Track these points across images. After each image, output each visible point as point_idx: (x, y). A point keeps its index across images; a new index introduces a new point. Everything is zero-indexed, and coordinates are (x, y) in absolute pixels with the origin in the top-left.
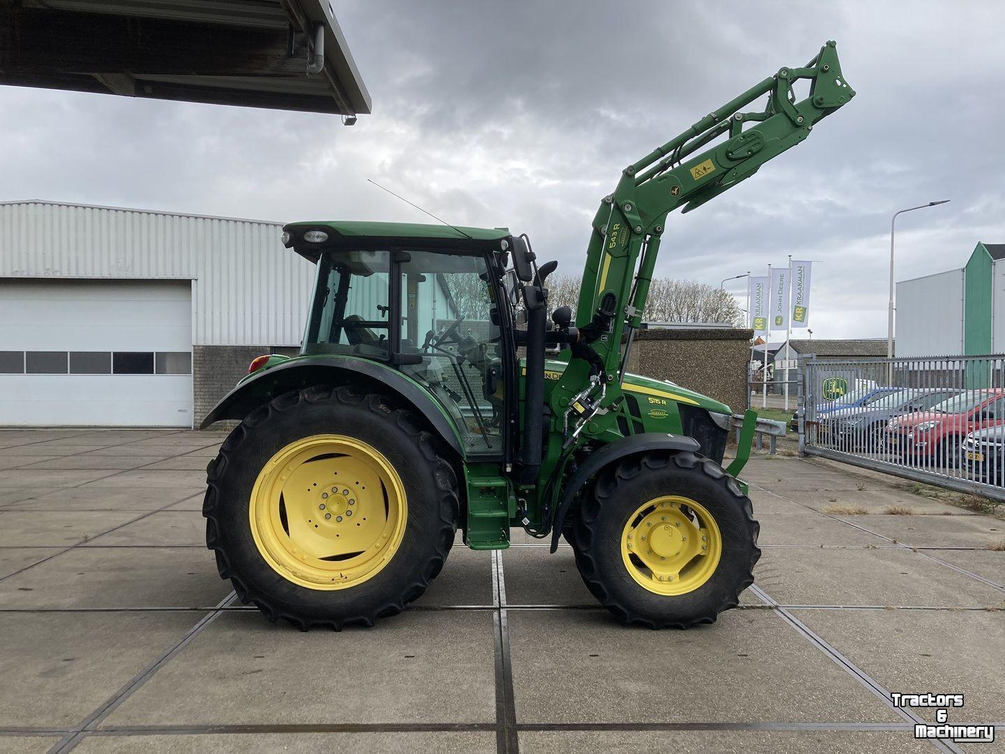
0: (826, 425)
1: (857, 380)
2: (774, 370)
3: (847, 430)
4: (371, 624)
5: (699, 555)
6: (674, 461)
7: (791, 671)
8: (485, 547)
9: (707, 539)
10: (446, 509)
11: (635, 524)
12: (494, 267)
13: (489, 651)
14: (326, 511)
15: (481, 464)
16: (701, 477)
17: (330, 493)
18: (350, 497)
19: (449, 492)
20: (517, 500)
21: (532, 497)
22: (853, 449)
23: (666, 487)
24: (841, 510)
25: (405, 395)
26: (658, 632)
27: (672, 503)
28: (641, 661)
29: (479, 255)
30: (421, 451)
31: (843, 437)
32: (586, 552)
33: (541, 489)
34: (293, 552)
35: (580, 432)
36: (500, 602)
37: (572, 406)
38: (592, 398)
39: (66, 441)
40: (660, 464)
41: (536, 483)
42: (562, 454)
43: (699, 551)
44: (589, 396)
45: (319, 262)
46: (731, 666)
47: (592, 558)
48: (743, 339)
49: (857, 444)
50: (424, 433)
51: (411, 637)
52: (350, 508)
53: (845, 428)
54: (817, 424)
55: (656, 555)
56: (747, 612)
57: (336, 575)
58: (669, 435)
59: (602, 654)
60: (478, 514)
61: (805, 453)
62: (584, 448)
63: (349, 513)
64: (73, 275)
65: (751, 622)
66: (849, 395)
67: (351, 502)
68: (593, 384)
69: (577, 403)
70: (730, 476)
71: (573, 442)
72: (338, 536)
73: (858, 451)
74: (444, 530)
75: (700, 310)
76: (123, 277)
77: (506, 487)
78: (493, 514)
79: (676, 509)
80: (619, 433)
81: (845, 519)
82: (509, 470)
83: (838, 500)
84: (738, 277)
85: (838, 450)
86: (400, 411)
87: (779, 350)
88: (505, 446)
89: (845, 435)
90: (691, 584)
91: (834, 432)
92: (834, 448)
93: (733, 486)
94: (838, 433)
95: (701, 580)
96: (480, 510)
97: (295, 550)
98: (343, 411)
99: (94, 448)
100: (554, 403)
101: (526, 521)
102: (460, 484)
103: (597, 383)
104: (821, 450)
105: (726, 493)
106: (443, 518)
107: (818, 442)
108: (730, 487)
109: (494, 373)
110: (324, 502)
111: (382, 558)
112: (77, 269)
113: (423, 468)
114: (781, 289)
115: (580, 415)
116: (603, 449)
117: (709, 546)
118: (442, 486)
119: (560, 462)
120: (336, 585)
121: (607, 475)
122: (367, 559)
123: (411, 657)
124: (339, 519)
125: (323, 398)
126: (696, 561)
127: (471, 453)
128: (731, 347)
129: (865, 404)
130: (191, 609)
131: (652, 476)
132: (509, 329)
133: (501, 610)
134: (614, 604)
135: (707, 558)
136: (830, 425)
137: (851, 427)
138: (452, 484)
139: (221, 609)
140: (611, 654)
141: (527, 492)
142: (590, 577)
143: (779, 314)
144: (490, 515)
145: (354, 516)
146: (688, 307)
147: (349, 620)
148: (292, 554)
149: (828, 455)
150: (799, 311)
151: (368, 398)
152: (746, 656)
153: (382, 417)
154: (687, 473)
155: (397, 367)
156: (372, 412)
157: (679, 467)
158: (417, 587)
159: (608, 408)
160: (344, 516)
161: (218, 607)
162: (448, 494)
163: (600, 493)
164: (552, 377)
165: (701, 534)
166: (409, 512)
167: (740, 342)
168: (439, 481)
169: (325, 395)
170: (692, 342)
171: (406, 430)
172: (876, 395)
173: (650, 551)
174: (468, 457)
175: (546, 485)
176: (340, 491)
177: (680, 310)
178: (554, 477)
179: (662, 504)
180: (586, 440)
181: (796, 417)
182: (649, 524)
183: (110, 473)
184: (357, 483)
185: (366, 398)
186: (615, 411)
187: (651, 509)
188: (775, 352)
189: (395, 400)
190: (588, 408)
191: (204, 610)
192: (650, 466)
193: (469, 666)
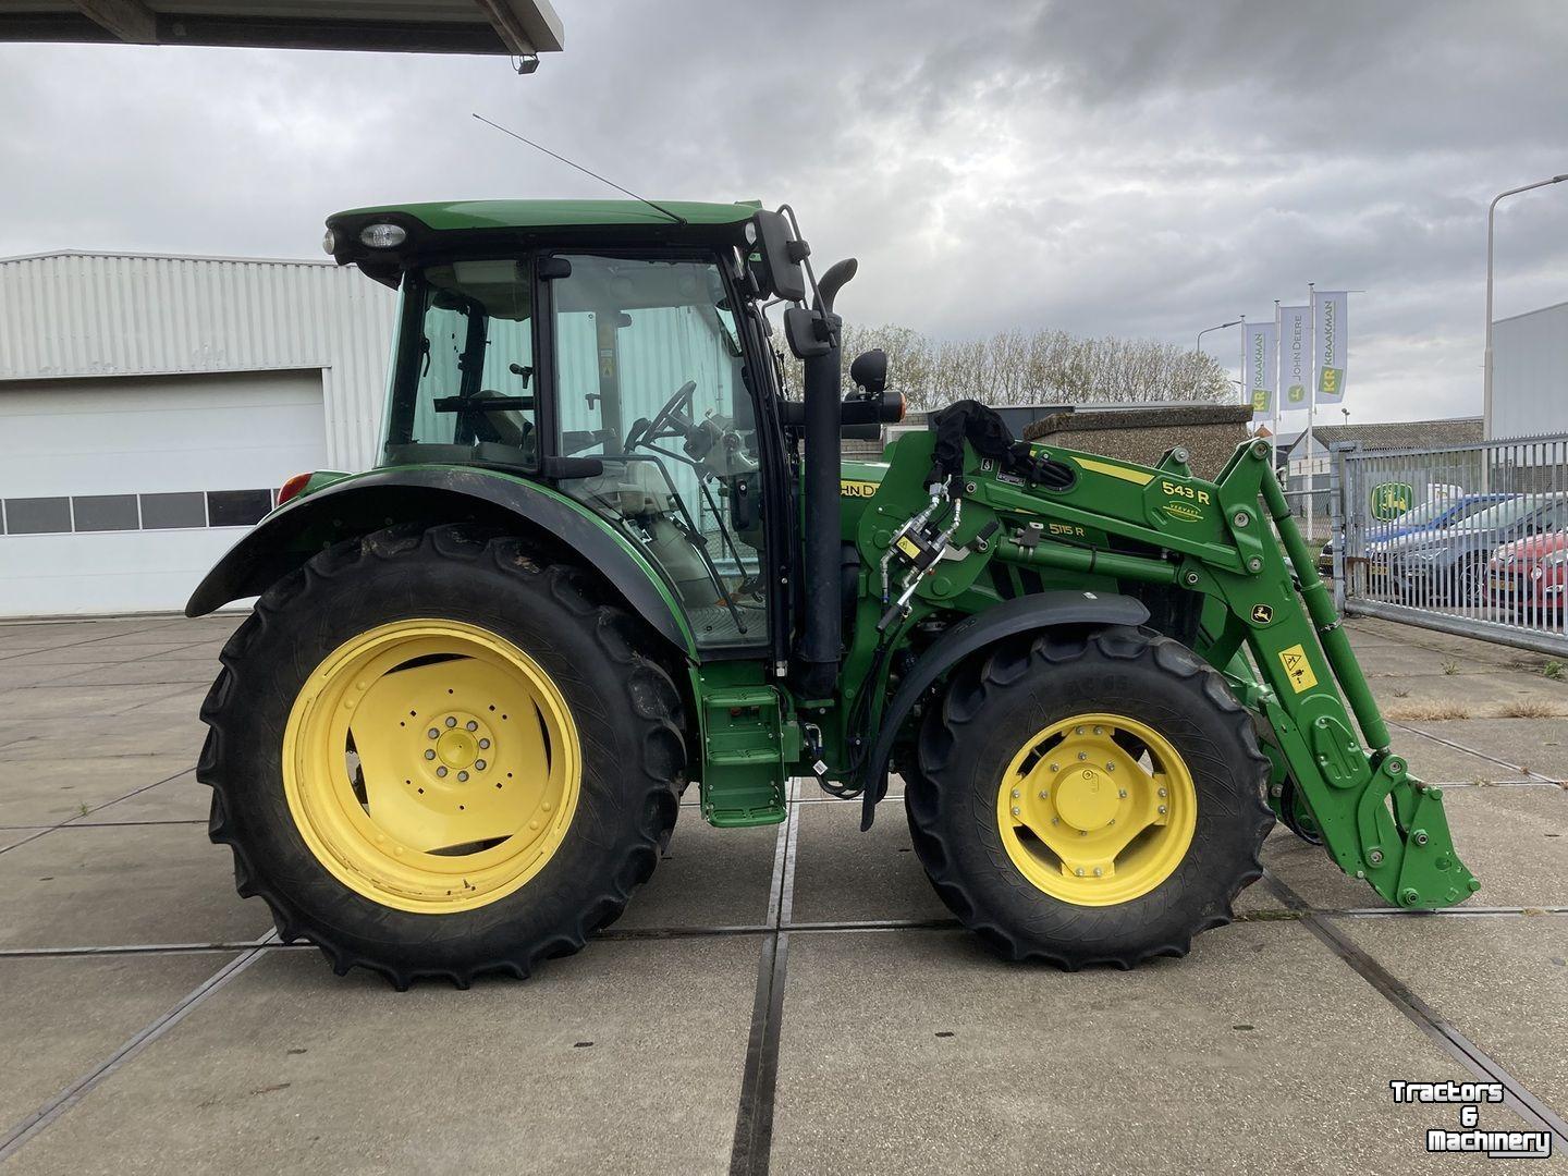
0: (1382, 563)
1: (1430, 485)
2: (1288, 476)
3: (1421, 569)
4: (522, 974)
5: (1152, 825)
6: (1098, 646)
7: (1344, 1064)
8: (738, 821)
9: (1169, 794)
10: (657, 753)
11: (1025, 769)
12: (736, 280)
13: (740, 1030)
14: (437, 762)
15: (727, 662)
16: (1150, 675)
17: (442, 729)
18: (481, 734)
19: (658, 721)
20: (802, 728)
21: (829, 721)
22: (1431, 601)
23: (1080, 698)
24: (1417, 712)
25: (564, 536)
26: (1076, 976)
27: (1096, 727)
28: (1037, 1045)
29: (708, 260)
30: (601, 646)
31: (1414, 580)
32: (927, 827)
33: (847, 707)
34: (378, 842)
35: (914, 596)
36: (779, 919)
37: (895, 546)
38: (933, 529)
39: (135, 638)
40: (1069, 652)
41: (837, 695)
42: (882, 639)
43: (1152, 818)
44: (927, 525)
45: (401, 287)
46: (1220, 1054)
47: (941, 839)
48: (1235, 421)
49: (1438, 593)
50: (605, 611)
51: (598, 999)
52: (482, 755)
53: (1417, 567)
54: (1366, 561)
55: (1068, 828)
56: (1251, 926)
57: (455, 882)
58: (1088, 594)
59: (960, 1030)
60: (722, 760)
61: (1345, 611)
62: (928, 625)
63: (481, 765)
64: (134, 371)
65: (1258, 949)
66: (1417, 512)
67: (485, 744)
68: (936, 500)
69: (904, 539)
70: (1211, 670)
71: (899, 615)
72: (462, 808)
73: (1442, 605)
74: (653, 795)
75: (1166, 386)
76: (213, 369)
77: (777, 705)
78: (753, 758)
79: (1106, 737)
80: (992, 593)
81: (1426, 729)
82: (781, 672)
83: (1410, 694)
84: (1225, 326)
85: (1404, 603)
86: (557, 569)
87: (1295, 445)
88: (772, 629)
89: (1417, 578)
90: (1137, 883)
91: (1396, 573)
92: (1398, 602)
93: (1218, 692)
94: (1403, 576)
95: (1158, 875)
96: (728, 750)
97: (381, 837)
98: (446, 573)
99: (173, 647)
100: (865, 543)
101: (821, 767)
102: (683, 705)
103: (943, 498)
104: (1374, 606)
105: (1202, 704)
106: (648, 770)
107: (1368, 592)
108: (1211, 692)
109: (743, 487)
110: (433, 745)
111: (538, 852)
112: (140, 360)
113: (607, 678)
114: (1297, 340)
115: (911, 563)
116: (962, 627)
117: (1172, 806)
118: (645, 710)
119: (879, 655)
120: (455, 903)
121: (966, 676)
122: (514, 852)
123: (587, 1045)
124: (463, 776)
125: (409, 550)
126: (1148, 836)
127: (705, 643)
128: (1214, 437)
129: (1445, 525)
130: (209, 948)
131: (1052, 676)
132: (769, 402)
133: (780, 935)
134: (989, 925)
135: (1170, 830)
136: (1390, 561)
137: (1427, 563)
138: (668, 706)
139: (264, 945)
140: (979, 1029)
141: (823, 711)
142: (938, 875)
143: (1296, 382)
144: (746, 760)
145: (491, 770)
146: (1146, 382)
147: (482, 967)
148: (375, 846)
149: (1388, 614)
150: (1329, 376)
151: (492, 545)
152: (1250, 1028)
153: (522, 581)
154: (1125, 669)
155: (553, 484)
156: (502, 571)
157: (1109, 657)
158: (608, 903)
159: (968, 546)
160: (471, 770)
161: (260, 941)
162: (658, 726)
163: (952, 713)
164: (862, 493)
165: (1155, 785)
166: (584, 760)
167: (1229, 429)
168: (640, 702)
169: (410, 543)
170: (1148, 432)
171: (570, 604)
172: (1463, 509)
173: (1058, 820)
174: (699, 651)
175: (857, 698)
176: (462, 723)
177: (1133, 388)
178: (870, 683)
179: (1077, 729)
180: (930, 610)
181: (1328, 551)
182: (1053, 769)
183: (178, 689)
184: (492, 708)
185: (489, 546)
186: (984, 553)
187: (1056, 739)
188: (1288, 448)
189: (546, 547)
190: (926, 548)
191: (234, 948)
192: (1049, 657)
193: (695, 1063)
